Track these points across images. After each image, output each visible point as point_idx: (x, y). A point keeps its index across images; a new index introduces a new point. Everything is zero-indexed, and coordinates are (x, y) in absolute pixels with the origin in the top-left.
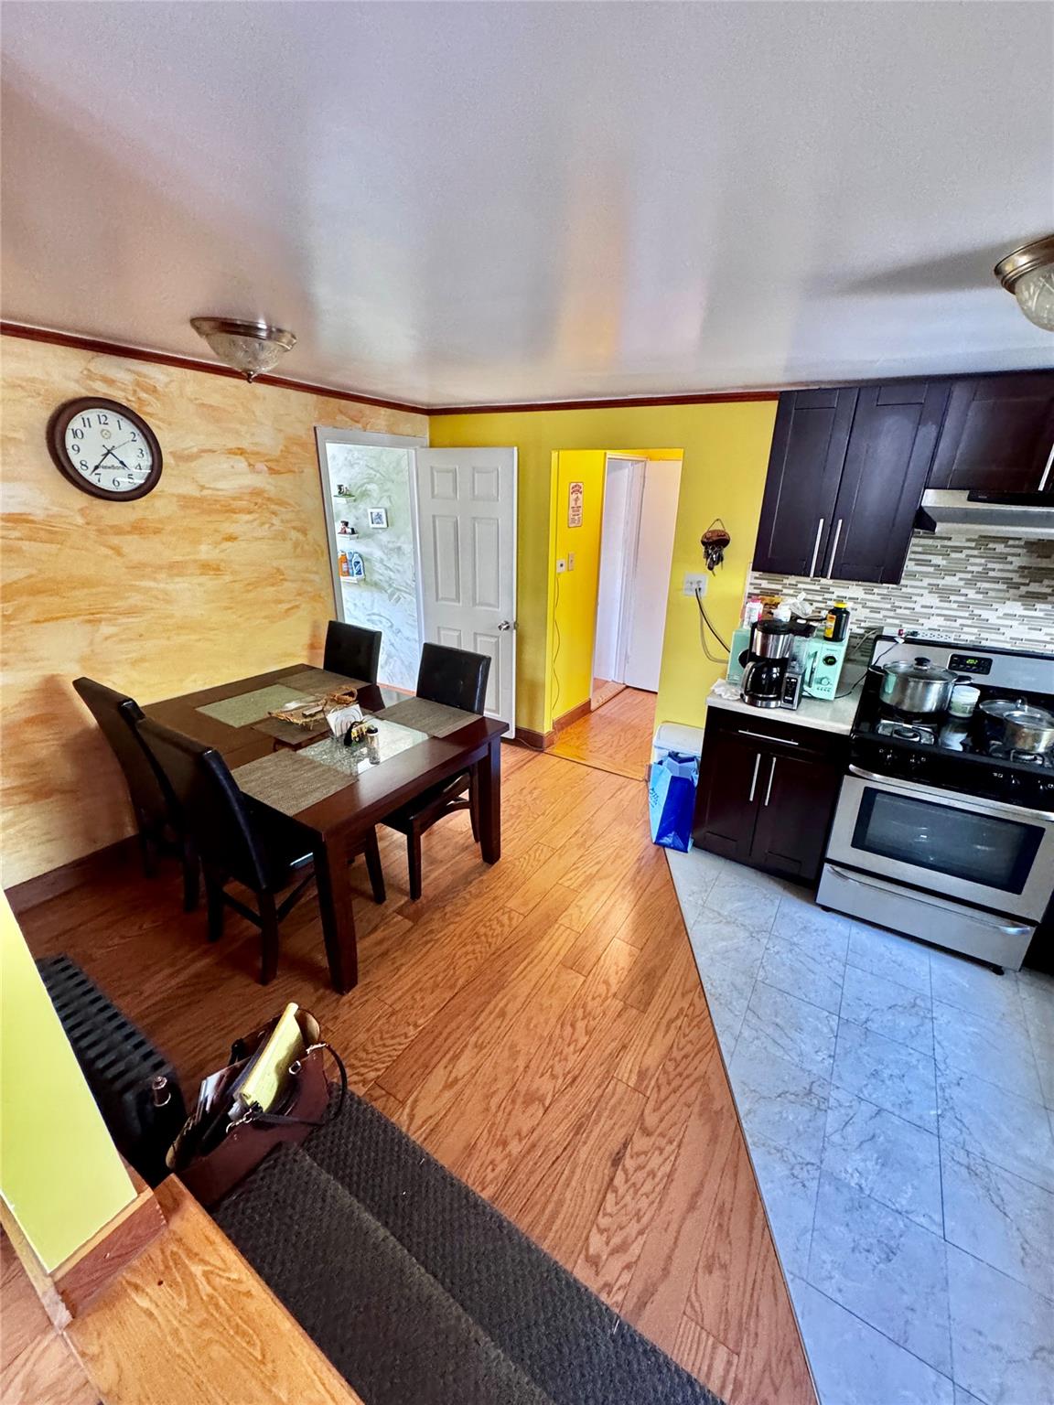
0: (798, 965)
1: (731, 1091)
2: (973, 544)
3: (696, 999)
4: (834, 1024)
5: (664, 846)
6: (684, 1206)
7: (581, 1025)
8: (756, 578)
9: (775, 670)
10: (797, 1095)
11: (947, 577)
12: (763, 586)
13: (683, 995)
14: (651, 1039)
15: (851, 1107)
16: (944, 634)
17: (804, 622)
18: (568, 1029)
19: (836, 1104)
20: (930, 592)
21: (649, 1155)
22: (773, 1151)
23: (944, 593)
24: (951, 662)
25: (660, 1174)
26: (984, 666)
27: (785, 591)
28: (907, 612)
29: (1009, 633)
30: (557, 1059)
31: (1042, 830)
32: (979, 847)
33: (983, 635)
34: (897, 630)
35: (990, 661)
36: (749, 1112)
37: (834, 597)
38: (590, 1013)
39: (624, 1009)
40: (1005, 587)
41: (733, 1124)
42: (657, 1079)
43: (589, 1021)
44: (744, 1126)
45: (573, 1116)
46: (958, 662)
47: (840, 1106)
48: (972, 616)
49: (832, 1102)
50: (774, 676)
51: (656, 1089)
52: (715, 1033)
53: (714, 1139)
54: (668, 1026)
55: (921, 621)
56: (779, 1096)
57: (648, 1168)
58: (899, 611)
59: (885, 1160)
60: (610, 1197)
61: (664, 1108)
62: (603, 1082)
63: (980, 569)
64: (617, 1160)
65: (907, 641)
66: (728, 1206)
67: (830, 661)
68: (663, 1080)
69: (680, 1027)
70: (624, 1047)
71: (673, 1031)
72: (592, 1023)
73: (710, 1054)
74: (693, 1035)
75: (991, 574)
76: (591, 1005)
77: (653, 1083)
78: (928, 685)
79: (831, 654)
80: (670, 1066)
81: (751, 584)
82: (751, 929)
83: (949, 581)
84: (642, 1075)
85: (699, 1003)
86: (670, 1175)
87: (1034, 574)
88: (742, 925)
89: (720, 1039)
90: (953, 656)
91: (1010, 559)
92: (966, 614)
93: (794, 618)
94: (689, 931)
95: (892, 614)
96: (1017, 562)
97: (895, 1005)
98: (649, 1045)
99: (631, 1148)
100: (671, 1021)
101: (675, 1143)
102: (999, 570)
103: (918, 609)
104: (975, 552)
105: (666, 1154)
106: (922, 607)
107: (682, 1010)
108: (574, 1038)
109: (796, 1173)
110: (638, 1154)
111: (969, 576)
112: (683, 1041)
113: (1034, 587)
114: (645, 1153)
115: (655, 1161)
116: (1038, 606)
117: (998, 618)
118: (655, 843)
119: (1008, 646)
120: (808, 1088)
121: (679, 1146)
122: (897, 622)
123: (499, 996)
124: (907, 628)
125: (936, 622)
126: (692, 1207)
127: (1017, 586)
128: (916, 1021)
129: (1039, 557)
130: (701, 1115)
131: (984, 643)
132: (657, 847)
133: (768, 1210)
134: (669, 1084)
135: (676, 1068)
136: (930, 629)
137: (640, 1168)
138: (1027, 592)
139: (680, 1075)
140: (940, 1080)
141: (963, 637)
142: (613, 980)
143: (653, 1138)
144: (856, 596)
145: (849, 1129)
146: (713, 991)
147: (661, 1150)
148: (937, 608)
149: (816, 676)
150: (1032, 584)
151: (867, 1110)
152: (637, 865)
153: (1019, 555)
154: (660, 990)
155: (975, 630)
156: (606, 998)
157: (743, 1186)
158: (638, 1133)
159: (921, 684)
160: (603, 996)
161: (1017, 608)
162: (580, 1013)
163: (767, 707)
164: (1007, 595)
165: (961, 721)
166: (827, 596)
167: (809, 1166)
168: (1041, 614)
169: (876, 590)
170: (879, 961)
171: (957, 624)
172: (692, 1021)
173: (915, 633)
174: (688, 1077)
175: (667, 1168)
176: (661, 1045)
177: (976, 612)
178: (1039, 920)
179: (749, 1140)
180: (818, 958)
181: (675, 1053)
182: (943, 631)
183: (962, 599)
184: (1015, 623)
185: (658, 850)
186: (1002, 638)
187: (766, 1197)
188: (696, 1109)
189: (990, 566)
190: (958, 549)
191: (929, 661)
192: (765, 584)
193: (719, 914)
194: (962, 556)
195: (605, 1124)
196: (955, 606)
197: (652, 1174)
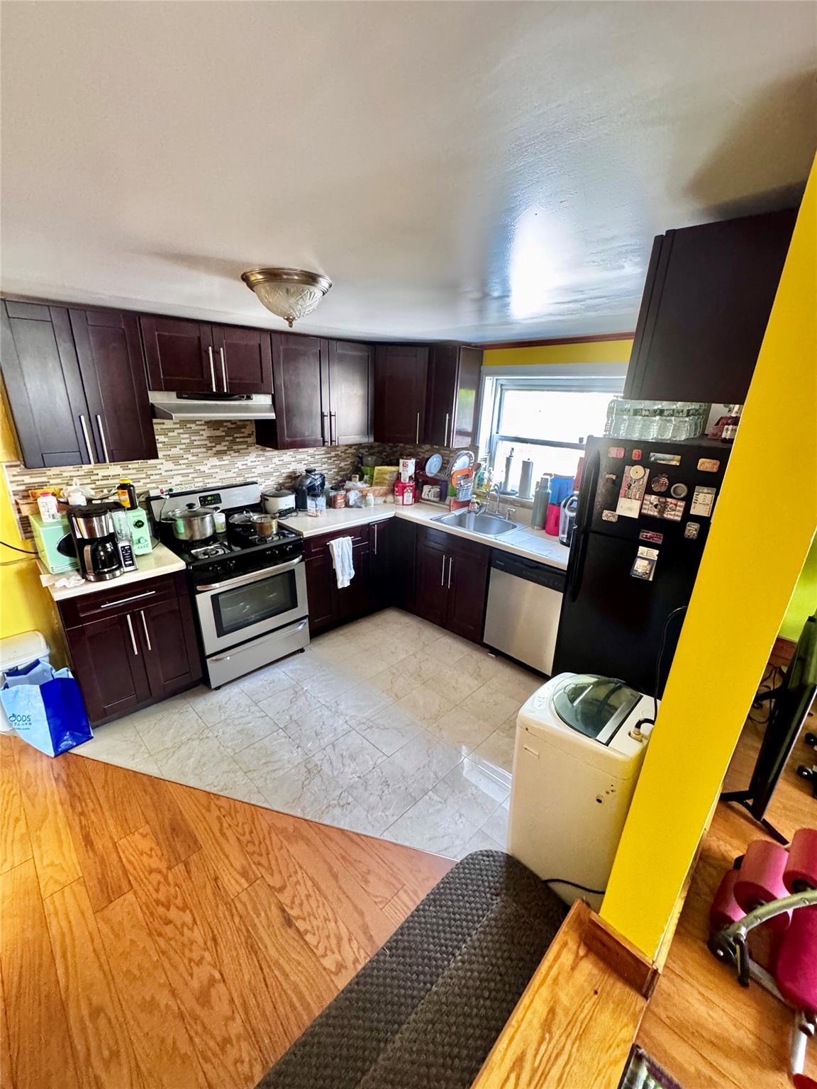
0: (238, 728)
1: (287, 815)
2: (178, 426)
3: (217, 802)
4: (283, 734)
5: (66, 751)
6: (334, 882)
7: (173, 914)
8: (14, 476)
9: (108, 545)
10: (308, 778)
11: (172, 449)
12: (26, 481)
13: (209, 810)
14: (224, 854)
15: (325, 756)
16: (188, 486)
17: (99, 502)
18: (169, 930)
19: (321, 762)
20: (166, 461)
21: (296, 893)
22: (327, 810)
23: (176, 460)
24: (201, 502)
25: (312, 893)
26: (217, 499)
27: (52, 481)
28: (158, 477)
29: (218, 477)
30: (187, 951)
31: (294, 570)
32: (271, 596)
33: (206, 481)
34: (159, 490)
35: (219, 495)
36: (303, 810)
37: (99, 477)
38: (169, 902)
39: (186, 864)
40: (205, 450)
41: (305, 824)
42: (254, 862)
43: (175, 904)
44: (308, 818)
45: (242, 952)
46: (204, 501)
47: (322, 760)
48: (196, 471)
49: (319, 763)
50: (110, 550)
51: (260, 868)
52: (248, 804)
53: (308, 842)
54: (223, 834)
55: (169, 481)
56: (303, 788)
57: (304, 898)
58: (151, 477)
59: (353, 758)
60: (308, 938)
61: (274, 868)
62: (231, 911)
63: (188, 441)
64: (288, 922)
65: (172, 496)
66: (344, 854)
67: (139, 524)
68: (256, 858)
69: (230, 826)
70: (216, 879)
71: (229, 833)
72: (179, 902)
73: (260, 816)
74: (240, 819)
75: (196, 443)
76: (161, 896)
77: (253, 866)
78: (203, 519)
79: (136, 519)
80: (250, 848)
81: (11, 482)
82: (196, 736)
83: (175, 451)
84: (244, 874)
85: (222, 802)
86: (315, 884)
87: (216, 440)
88: (188, 740)
89: (253, 803)
90: (200, 498)
91: (201, 432)
92: (192, 471)
93: (89, 501)
94: (163, 778)
95: (148, 481)
96: (206, 434)
97: (291, 700)
98: (227, 857)
99: (287, 906)
100: (221, 830)
101: (298, 869)
102: (199, 440)
103: (164, 474)
104: (181, 431)
105: (301, 881)
106: (166, 471)
107: (219, 818)
108: (179, 926)
109: (341, 804)
110: (293, 902)
111: (184, 446)
112: (240, 829)
113: (219, 448)
114: (294, 896)
115: (302, 891)
116: (225, 458)
117: (209, 469)
118: (56, 756)
119: (220, 484)
120: (306, 770)
121: (301, 867)
122: (154, 485)
123: (72, 1012)
124: (165, 487)
125: (178, 479)
126: (335, 877)
127: (211, 448)
128: (303, 698)
129: (214, 430)
130: (290, 842)
131: (208, 486)
132: (60, 757)
133: (352, 830)
134: (261, 855)
135: (255, 844)
136: (176, 485)
137: (301, 904)
138: (217, 451)
139: (260, 843)
140: (333, 710)
141: (197, 485)
142: (155, 863)
143: (288, 885)
144: (117, 474)
145: (334, 765)
146: (219, 788)
147: (298, 882)
148: (174, 470)
149: (135, 538)
150: (217, 446)
151: (329, 749)
152: (61, 785)
153: (204, 430)
154: (193, 826)
155: (201, 479)
156: (166, 878)
157: (337, 837)
158: (279, 896)
159: (199, 520)
160: (162, 880)
161: (215, 461)
162: (161, 910)
163: (114, 577)
164: (208, 455)
165: (223, 534)
166: (93, 478)
167: (342, 796)
168: (227, 462)
169: (130, 466)
170: (266, 688)
171: (190, 478)
172: (230, 814)
173: (171, 490)
174: (264, 839)
175: (309, 883)
176: (232, 849)
177: (197, 468)
178: (307, 614)
179: (317, 820)
180: (243, 714)
181: (244, 839)
182: (185, 484)
183: (186, 461)
184: (217, 470)
185: (65, 759)
186: (215, 480)
187: (346, 828)
188: (286, 843)
189: (193, 438)
190: (172, 430)
191: (194, 504)
192: (27, 479)
193: (168, 749)
194: (175, 434)
195: (260, 922)
196: (184, 466)
197: (308, 896)
